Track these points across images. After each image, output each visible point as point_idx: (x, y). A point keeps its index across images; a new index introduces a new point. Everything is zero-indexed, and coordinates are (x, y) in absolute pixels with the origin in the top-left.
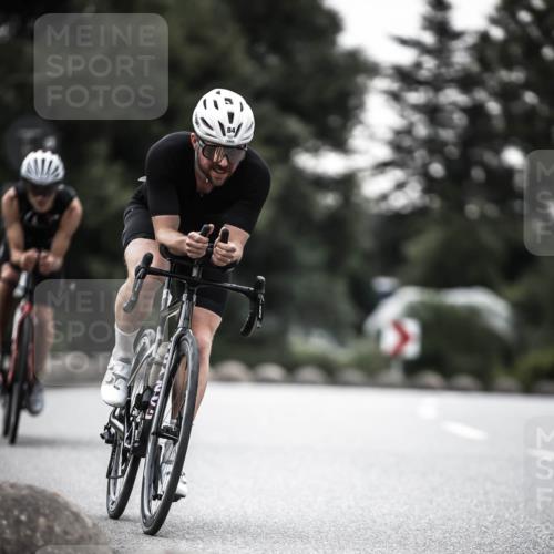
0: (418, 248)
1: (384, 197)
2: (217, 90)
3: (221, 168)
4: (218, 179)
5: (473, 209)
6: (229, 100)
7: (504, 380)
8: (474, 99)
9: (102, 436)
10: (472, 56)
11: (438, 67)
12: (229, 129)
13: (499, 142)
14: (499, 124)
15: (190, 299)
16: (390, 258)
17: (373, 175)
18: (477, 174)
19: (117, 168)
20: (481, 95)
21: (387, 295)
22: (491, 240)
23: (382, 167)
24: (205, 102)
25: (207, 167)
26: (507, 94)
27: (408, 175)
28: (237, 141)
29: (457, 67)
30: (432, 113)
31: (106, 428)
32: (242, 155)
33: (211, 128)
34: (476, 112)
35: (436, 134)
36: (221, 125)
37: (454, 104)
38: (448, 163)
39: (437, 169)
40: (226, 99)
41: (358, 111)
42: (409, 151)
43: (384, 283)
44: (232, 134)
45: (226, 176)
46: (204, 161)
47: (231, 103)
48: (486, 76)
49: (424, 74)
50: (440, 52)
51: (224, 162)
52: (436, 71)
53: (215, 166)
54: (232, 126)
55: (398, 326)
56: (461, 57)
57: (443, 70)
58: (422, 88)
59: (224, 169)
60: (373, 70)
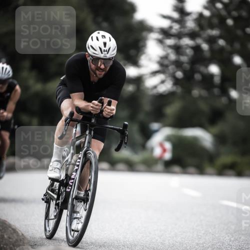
0: (171, 110)
1: (155, 87)
2: (98, 32)
3: (101, 69)
4: (100, 74)
5: (196, 92)
6: (104, 37)
7: (209, 170)
8: (196, 43)
9: (43, 199)
10: (195, 23)
11: (181, 28)
12: (104, 50)
13: (207, 62)
14: (207, 55)
15: (90, 133)
16: (158, 114)
17: (150, 77)
18: (198, 77)
19: (34, 74)
20: (199, 41)
21: (156, 131)
22: (204, 106)
23: (154, 73)
24: (92, 37)
25: (94, 69)
26: (211, 41)
27: (166, 77)
28: (108, 56)
29: (188, 29)
30: (177, 49)
31: (44, 195)
32: (111, 63)
33: (96, 50)
34: (197, 49)
35: (179, 58)
36: (100, 49)
37: (187, 45)
38: (184, 72)
39: (179, 74)
40: (102, 36)
41: (144, 48)
42: (167, 66)
43: (155, 126)
44: (106, 53)
45: (103, 73)
46: (93, 66)
47: (105, 38)
48: (202, 32)
49: (174, 31)
50: (181, 22)
51: (103, 67)
52: (179, 30)
53: (98, 69)
54: (105, 49)
55: (161, 145)
56: (190, 24)
57: (182, 30)
58: (172, 38)
59: (103, 70)
60: (150, 29)
